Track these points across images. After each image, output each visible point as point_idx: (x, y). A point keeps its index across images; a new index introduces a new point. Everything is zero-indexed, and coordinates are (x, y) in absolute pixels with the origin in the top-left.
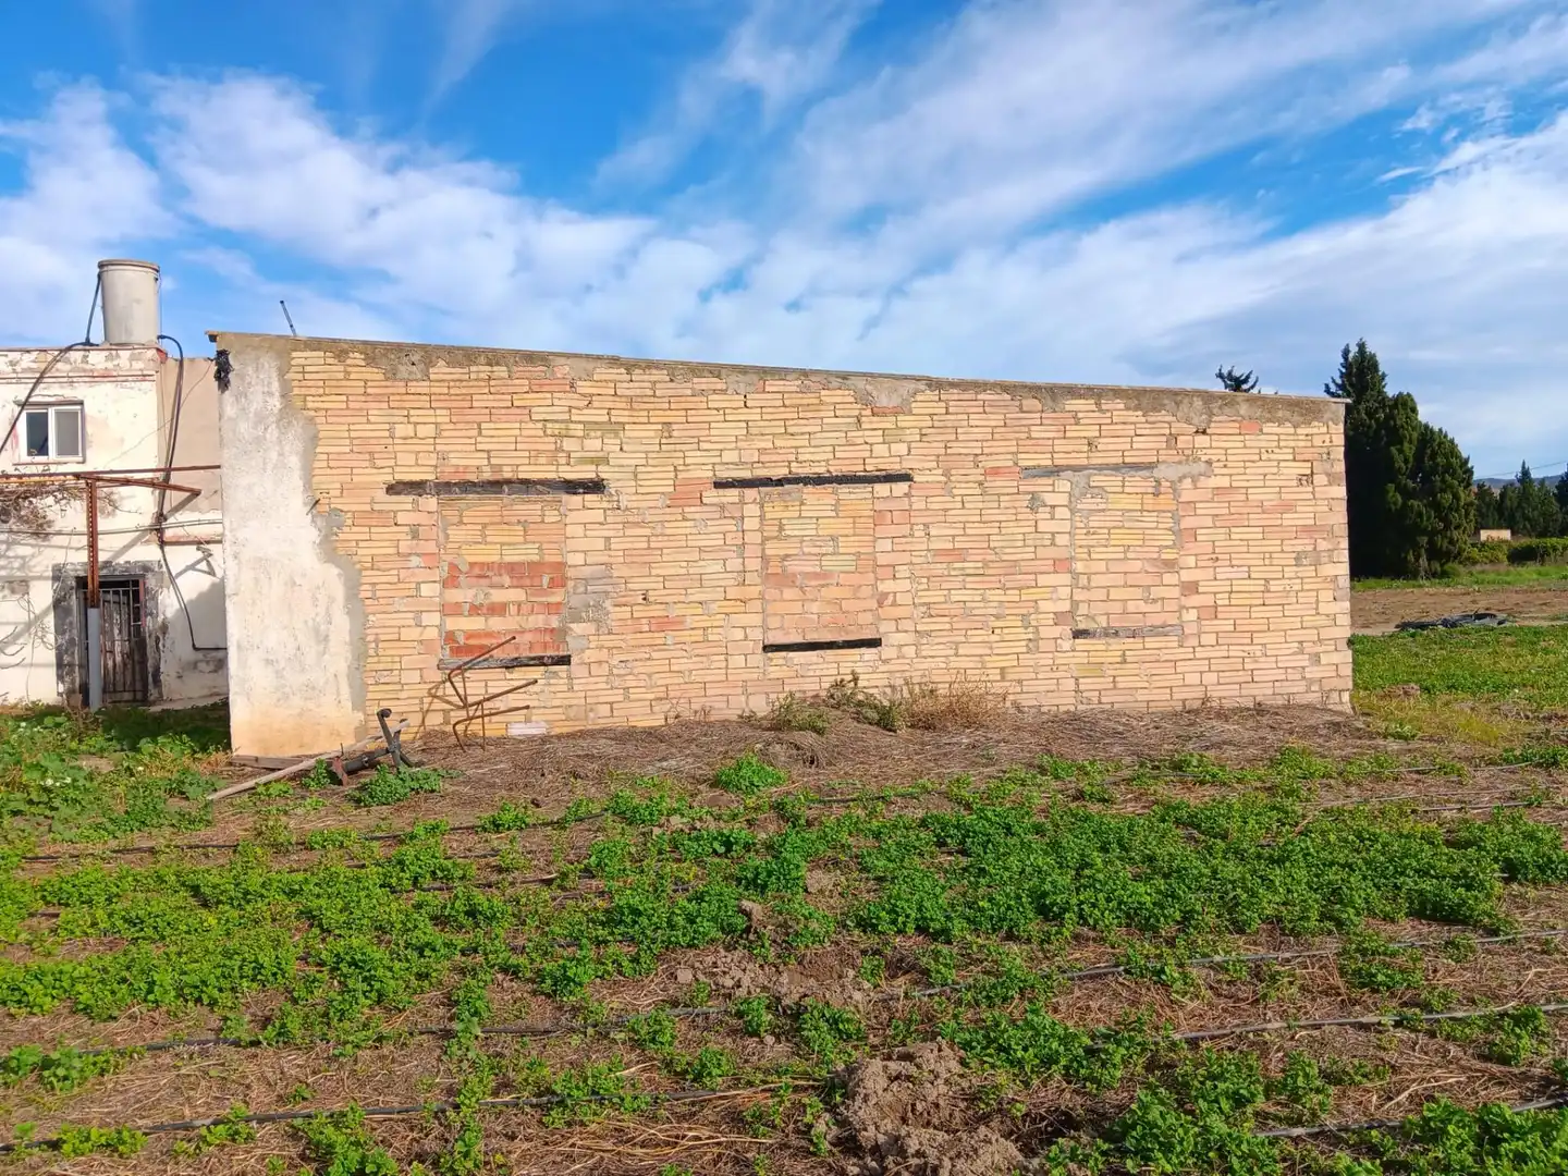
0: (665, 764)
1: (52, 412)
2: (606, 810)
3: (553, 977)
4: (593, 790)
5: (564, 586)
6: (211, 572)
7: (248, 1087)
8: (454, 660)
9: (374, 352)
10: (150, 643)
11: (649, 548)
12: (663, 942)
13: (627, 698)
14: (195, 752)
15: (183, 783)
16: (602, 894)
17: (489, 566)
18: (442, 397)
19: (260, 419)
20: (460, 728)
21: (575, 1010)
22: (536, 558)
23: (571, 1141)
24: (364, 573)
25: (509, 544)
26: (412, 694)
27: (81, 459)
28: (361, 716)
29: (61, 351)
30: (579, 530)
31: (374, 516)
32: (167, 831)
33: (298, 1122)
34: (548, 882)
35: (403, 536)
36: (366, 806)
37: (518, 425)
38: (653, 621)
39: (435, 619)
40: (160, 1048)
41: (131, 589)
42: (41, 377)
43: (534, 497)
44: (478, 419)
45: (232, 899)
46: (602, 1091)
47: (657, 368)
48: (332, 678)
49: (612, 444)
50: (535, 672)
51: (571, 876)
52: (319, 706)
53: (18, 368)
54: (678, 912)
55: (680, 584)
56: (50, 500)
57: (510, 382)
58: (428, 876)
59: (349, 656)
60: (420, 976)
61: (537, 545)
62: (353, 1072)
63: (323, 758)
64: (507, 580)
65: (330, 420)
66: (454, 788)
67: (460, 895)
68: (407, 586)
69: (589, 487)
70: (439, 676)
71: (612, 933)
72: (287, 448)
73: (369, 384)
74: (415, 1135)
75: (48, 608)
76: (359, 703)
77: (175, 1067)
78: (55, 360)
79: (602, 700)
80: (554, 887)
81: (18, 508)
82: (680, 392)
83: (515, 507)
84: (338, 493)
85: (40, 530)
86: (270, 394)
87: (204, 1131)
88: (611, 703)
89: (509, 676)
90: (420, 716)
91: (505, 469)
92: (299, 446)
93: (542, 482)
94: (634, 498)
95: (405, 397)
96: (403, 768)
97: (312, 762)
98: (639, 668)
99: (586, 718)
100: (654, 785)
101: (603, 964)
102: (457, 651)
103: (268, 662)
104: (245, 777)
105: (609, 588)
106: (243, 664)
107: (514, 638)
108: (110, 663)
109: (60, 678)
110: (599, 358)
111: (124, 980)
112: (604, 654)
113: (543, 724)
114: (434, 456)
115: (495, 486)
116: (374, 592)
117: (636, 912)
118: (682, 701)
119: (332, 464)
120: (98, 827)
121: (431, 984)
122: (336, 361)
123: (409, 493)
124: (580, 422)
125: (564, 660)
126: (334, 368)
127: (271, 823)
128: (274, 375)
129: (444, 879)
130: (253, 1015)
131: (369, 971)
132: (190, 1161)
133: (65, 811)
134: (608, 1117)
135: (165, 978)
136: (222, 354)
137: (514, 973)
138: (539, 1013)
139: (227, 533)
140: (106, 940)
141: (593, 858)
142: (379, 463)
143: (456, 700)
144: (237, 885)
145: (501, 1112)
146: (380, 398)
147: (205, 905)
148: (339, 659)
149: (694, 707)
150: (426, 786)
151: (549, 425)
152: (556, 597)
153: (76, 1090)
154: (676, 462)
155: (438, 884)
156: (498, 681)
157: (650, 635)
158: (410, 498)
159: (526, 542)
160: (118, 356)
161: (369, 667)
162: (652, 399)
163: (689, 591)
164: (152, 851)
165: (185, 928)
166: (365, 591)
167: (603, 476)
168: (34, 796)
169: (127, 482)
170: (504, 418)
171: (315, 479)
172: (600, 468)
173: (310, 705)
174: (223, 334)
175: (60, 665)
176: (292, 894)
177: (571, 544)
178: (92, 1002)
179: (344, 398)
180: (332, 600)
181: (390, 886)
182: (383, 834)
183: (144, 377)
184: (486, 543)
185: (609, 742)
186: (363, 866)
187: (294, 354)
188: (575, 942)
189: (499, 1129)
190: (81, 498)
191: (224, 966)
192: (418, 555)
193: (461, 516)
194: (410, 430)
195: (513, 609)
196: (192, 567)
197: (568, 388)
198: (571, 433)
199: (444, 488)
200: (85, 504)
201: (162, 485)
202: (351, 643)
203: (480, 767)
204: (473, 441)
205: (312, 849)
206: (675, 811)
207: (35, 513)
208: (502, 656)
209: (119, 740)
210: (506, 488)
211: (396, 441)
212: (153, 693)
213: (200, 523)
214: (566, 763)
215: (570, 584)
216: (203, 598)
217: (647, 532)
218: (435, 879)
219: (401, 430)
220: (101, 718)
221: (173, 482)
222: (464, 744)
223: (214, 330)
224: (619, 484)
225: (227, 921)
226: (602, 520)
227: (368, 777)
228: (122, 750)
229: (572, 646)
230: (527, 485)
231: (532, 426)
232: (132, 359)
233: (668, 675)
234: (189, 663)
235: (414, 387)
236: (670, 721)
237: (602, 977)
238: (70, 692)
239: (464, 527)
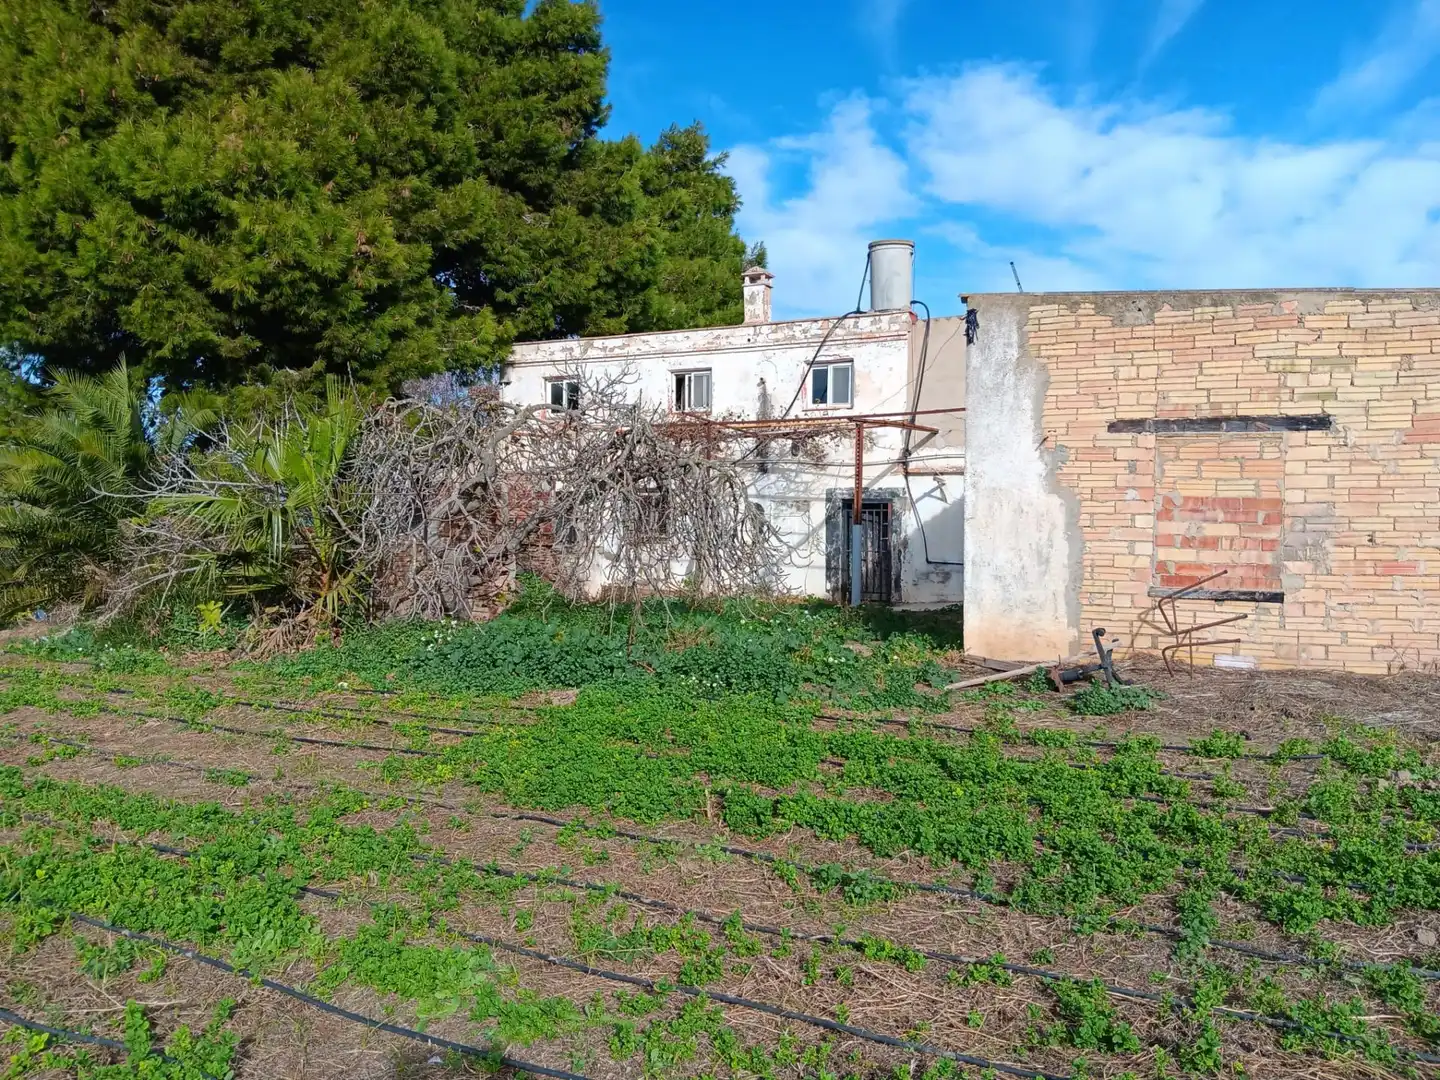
0: (1389, 715)
1: (830, 368)
2: (1324, 753)
3: (1279, 908)
4: (1307, 731)
5: (1281, 522)
6: (944, 499)
7: (1000, 939)
8: (1166, 588)
9: (1102, 301)
10: (894, 555)
11: (1379, 487)
12: (1399, 897)
13: (1344, 641)
14: (934, 648)
15: (927, 672)
16: (1326, 836)
17: (1202, 500)
18: (1166, 339)
19: (1001, 367)
20: (1168, 653)
21: (1304, 945)
22: (1251, 494)
23: (1311, 1070)
24: (1084, 504)
25: (1225, 480)
26: (1122, 617)
27: (849, 406)
28: (1074, 632)
29: (839, 319)
30: (1300, 467)
31: (1096, 451)
32: (916, 710)
33: (1047, 980)
34: (1266, 814)
35: (1122, 471)
36: (1080, 713)
37: (1240, 363)
38: (1379, 564)
39: (1148, 548)
40: (928, 889)
41: (882, 510)
42: (824, 341)
43: (1253, 434)
44: (1200, 359)
45: (973, 775)
46: (1342, 1030)
47: (1397, 297)
48: (1051, 596)
49: (1341, 379)
50: (1246, 607)
51: (1292, 813)
52: (1039, 620)
53: (808, 335)
54: (1417, 870)
55: (1412, 526)
56: (828, 438)
57: (1233, 321)
58: (1145, 787)
59: (1067, 577)
60: (1144, 877)
61: (1253, 482)
62: (1089, 949)
63: (1042, 665)
64: (1221, 516)
65: (1061, 365)
66: (1162, 709)
67: (1179, 810)
68: (1122, 517)
69: (1312, 423)
70: (1148, 603)
71: (1341, 877)
72: (1022, 393)
73: (1098, 331)
74: (1153, 1020)
75: (822, 524)
76: (1074, 622)
77: (941, 908)
78: (835, 327)
79: (1316, 641)
80: (1272, 818)
81: (804, 444)
82: (1424, 321)
83: (1233, 444)
84: (1063, 431)
85: (819, 461)
86: (1009, 345)
87: (971, 967)
88: (1326, 646)
89: (1218, 608)
90: (1129, 638)
91: (1224, 406)
92: (1032, 390)
93: (1262, 419)
94: (1365, 434)
95: (1132, 341)
96: (1114, 684)
97: (1032, 668)
98: (1361, 612)
99: (1299, 658)
100: (1376, 736)
101: (1332, 905)
102: (1167, 580)
103: (997, 578)
104: (975, 674)
105: (1330, 528)
106: (976, 577)
107: (1226, 572)
108: (864, 569)
109: (828, 578)
110: (1330, 291)
111: (897, 827)
112: (1320, 596)
113: (1252, 659)
114: (1154, 395)
115: (1214, 423)
116: (1092, 521)
117: (1366, 860)
118: (1409, 651)
119: (1060, 405)
120: (865, 699)
121: (1156, 886)
122: (1068, 313)
123: (1128, 431)
124: (1306, 357)
125: (1278, 598)
126: (1067, 319)
127: (999, 717)
128: (1015, 328)
129: (1161, 793)
130: (999, 878)
131: (1099, 862)
132: (960, 989)
133: (841, 683)
134: (1351, 1057)
135: (929, 831)
136: (972, 313)
137: (1237, 894)
138: (1264, 937)
139: (968, 465)
140: (878, 791)
141: (1313, 799)
142: (1103, 403)
143: (1165, 626)
144: (977, 765)
145: (1235, 1022)
146: (1106, 344)
147: (952, 777)
148: (1058, 579)
149: (1424, 659)
150: (1136, 704)
151: (1273, 362)
152: (1273, 534)
153: (868, 908)
154: (1415, 396)
155: (1153, 795)
156: (1208, 612)
157: (1375, 578)
158: (1129, 436)
159: (1242, 478)
160: (880, 321)
161: (1084, 589)
162: (1391, 330)
163: (1425, 535)
164: (906, 725)
165: (939, 794)
166: (1084, 520)
167: (1329, 411)
168: (819, 668)
169: (885, 424)
170: (1226, 357)
171: (1045, 419)
172: (1327, 404)
173: (1030, 618)
174: (973, 296)
175: (828, 568)
176: (1023, 781)
177: (1289, 482)
178: (873, 839)
179: (1074, 345)
180: (1054, 526)
181: (1109, 789)
182: (1097, 742)
183: (899, 337)
184: (1202, 478)
185: (1323, 685)
186: (1083, 767)
187: (1032, 309)
188: (1301, 877)
189: (1235, 1037)
190: (850, 437)
191: (975, 831)
192: (1134, 488)
193: (1178, 452)
194: (1133, 371)
195: (1226, 543)
196: (928, 494)
197: (1295, 323)
198: (1297, 369)
199: (1163, 425)
200: (854, 441)
201: (909, 426)
202: (1070, 566)
203: (1188, 693)
204: (1194, 380)
205: (1036, 744)
206: (1404, 766)
207: (816, 447)
208: (1212, 589)
209: (875, 632)
210: (1224, 424)
211: (1120, 383)
212: (895, 596)
213: (936, 457)
214: (1277, 700)
215: (1287, 521)
216: (938, 520)
217: (1378, 470)
218: (1151, 791)
219: (1124, 373)
220: (861, 612)
221: (917, 423)
222: (1172, 669)
223: (965, 293)
224: (1347, 420)
225: (972, 794)
226: (1326, 457)
227: (1083, 687)
228: (877, 640)
229: (1286, 584)
230: (1246, 422)
231: (1255, 363)
232: (891, 322)
233: (1395, 622)
234: (923, 574)
235: (1139, 331)
236: (1394, 671)
237: (1331, 918)
238: (835, 590)
239: (1179, 462)
